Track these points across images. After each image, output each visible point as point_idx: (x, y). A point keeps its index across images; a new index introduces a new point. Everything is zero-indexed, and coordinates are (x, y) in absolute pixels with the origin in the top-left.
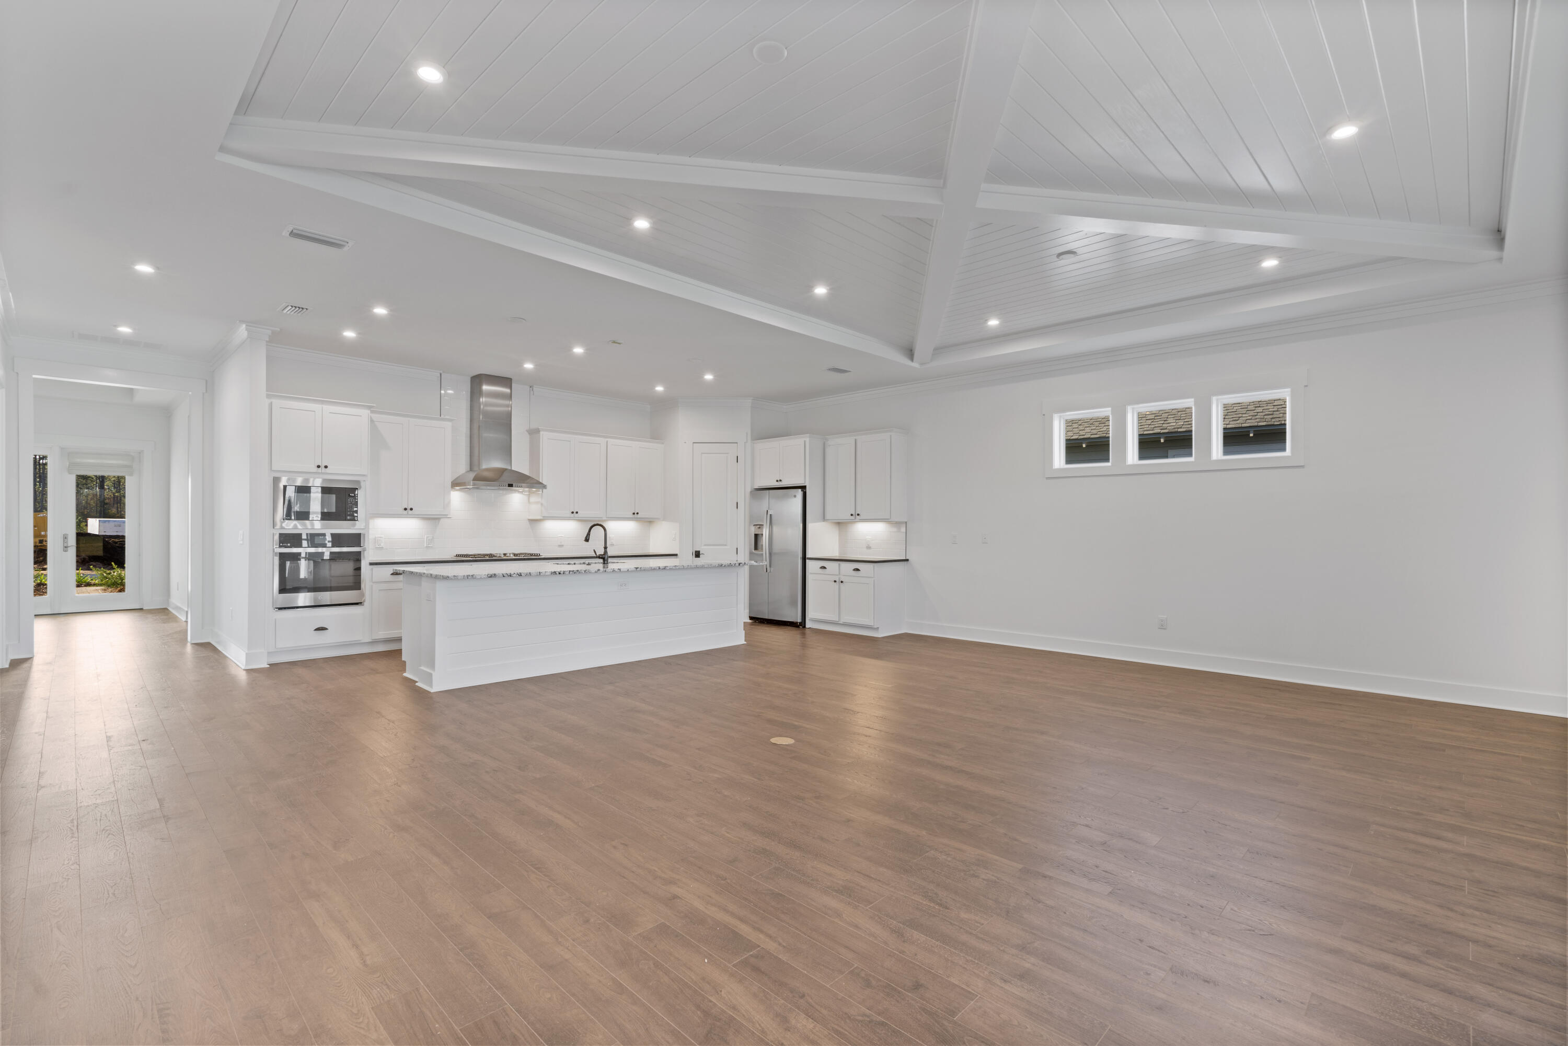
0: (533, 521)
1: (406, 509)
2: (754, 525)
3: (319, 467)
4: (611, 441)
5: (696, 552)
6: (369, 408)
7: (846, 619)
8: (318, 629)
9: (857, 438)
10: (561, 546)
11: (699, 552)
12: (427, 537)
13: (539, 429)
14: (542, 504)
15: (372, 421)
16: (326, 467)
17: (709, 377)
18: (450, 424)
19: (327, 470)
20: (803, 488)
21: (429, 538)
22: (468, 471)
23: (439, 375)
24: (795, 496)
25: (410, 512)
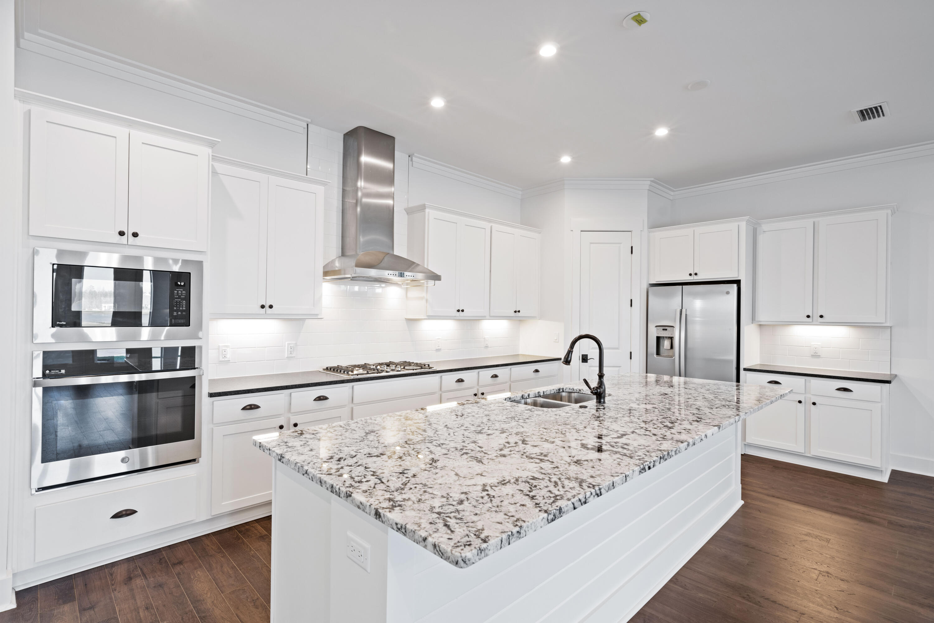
0: (411, 321)
1: (263, 307)
2: (656, 326)
3: (122, 234)
4: (496, 227)
5: (583, 355)
6: (212, 145)
7: (814, 452)
8: (117, 516)
9: (816, 220)
10: (438, 350)
11: (587, 355)
12: (289, 344)
13: (425, 204)
14: (427, 300)
15: (215, 173)
16: (135, 235)
17: (662, 132)
18: (322, 188)
19: (137, 241)
20: (738, 282)
21: (292, 345)
22: (340, 257)
23: (306, 127)
24: (728, 293)
25: (269, 311)
